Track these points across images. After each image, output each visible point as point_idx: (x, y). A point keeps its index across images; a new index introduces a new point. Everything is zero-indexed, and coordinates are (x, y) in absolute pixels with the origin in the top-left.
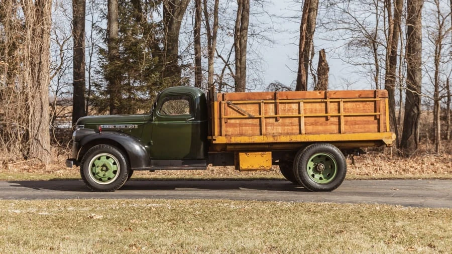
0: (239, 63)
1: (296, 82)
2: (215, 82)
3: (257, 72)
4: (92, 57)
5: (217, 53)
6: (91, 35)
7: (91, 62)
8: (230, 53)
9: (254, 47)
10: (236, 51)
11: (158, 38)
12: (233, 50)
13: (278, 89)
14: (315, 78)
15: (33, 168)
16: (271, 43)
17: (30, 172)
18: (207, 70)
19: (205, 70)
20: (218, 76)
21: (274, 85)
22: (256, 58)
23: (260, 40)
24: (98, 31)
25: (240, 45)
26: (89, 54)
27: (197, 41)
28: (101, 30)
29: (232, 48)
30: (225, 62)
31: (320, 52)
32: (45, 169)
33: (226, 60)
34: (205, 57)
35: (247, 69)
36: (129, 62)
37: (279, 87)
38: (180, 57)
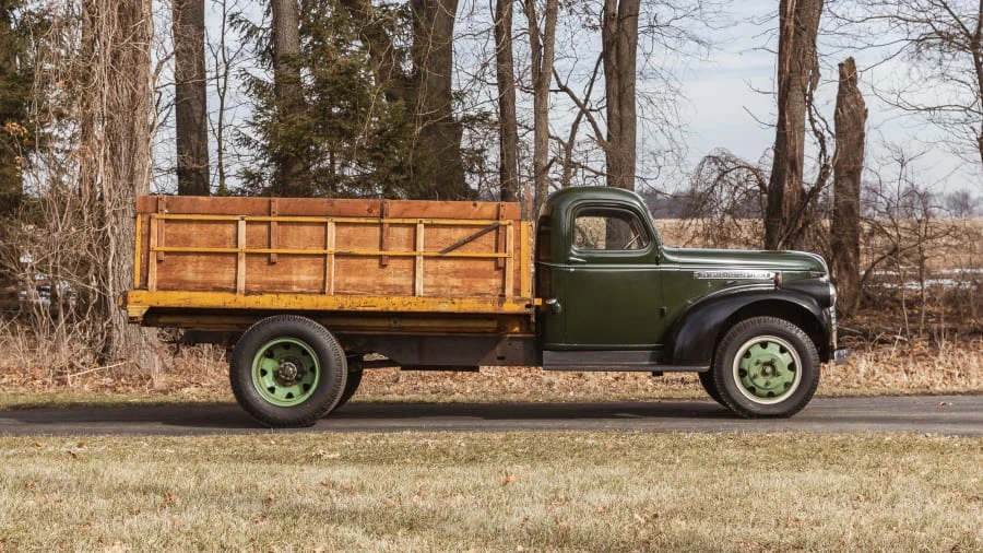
0: (616, 104)
1: (772, 153)
2: (552, 162)
3: (666, 128)
4: (226, 99)
5: (557, 79)
6: (223, 42)
7: (222, 109)
8: (593, 80)
9: (656, 61)
10: (608, 73)
11: (401, 48)
12: (599, 70)
13: (725, 172)
14: (822, 140)
15: (123, 384)
16: (704, 50)
17: (119, 393)
18: (531, 124)
19: (526, 127)
20: (561, 142)
21: (715, 159)
22: (663, 89)
23: (671, 42)
24: (245, 33)
25: (618, 57)
26: (219, 90)
27: (504, 56)
28: (253, 31)
29: (598, 64)
30: (579, 104)
31: (841, 65)
32: (152, 384)
33: (582, 99)
34: (525, 90)
35: (638, 119)
36: (331, 116)
37: (729, 165)
38: (460, 96)
